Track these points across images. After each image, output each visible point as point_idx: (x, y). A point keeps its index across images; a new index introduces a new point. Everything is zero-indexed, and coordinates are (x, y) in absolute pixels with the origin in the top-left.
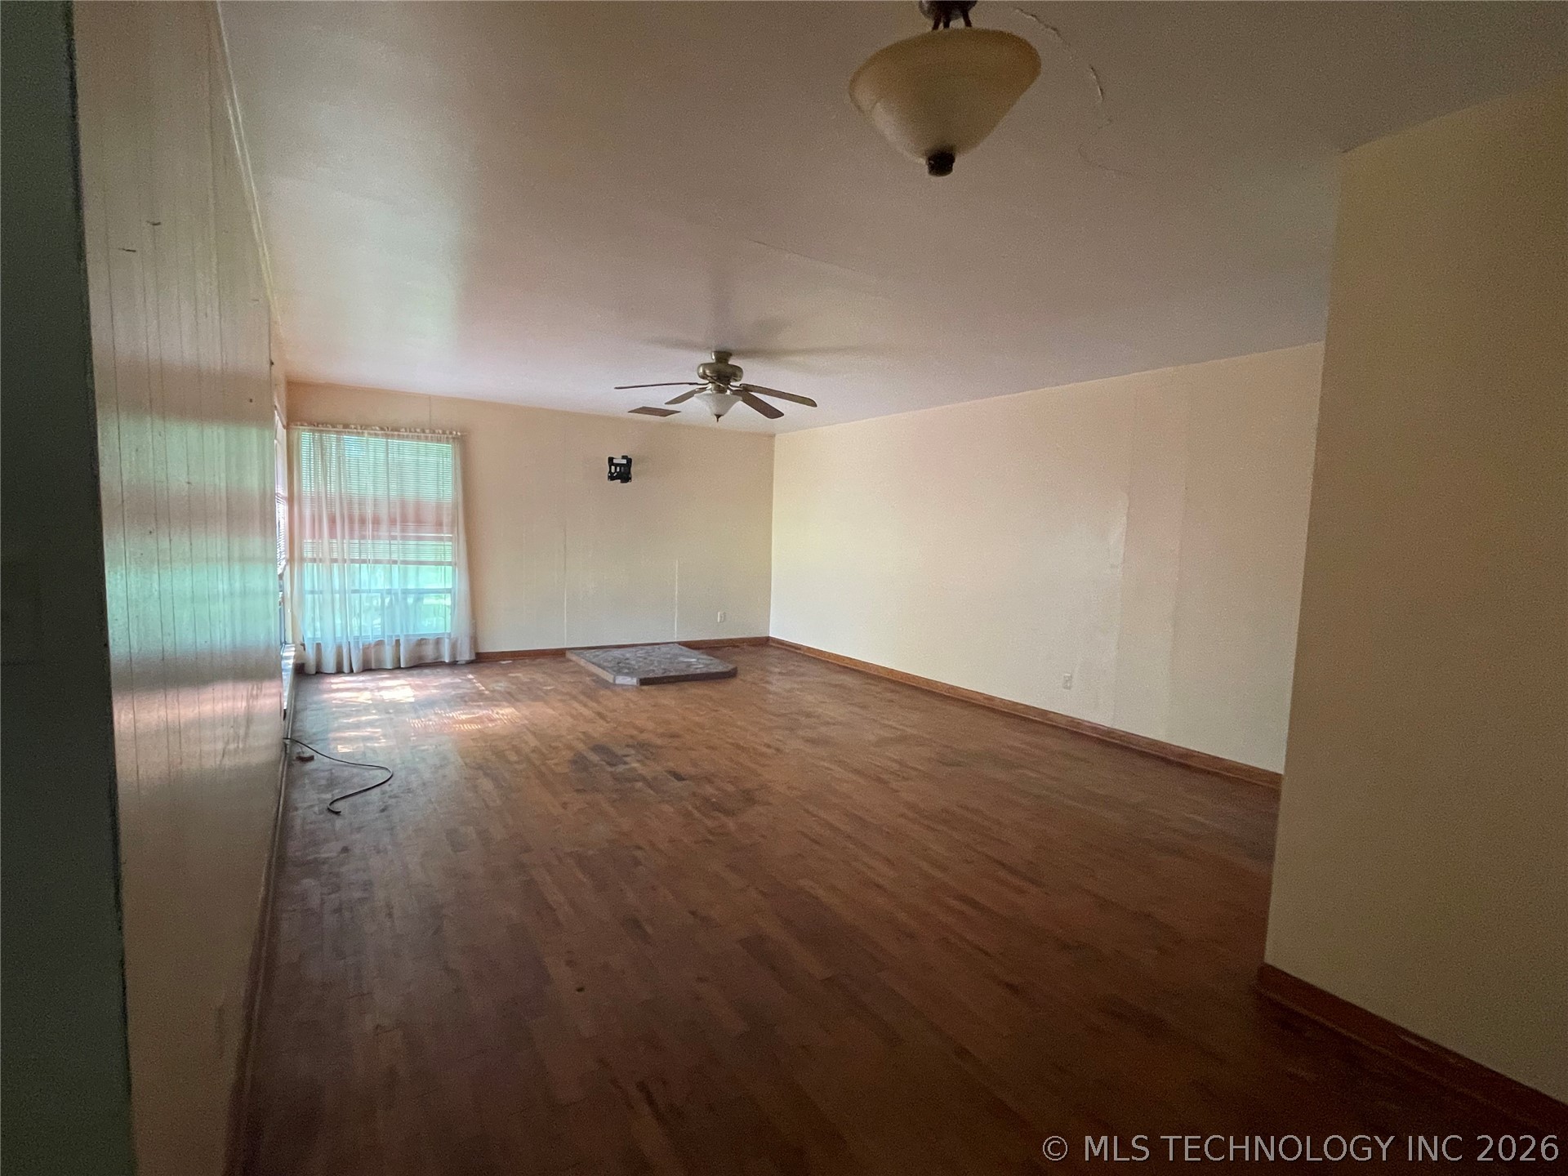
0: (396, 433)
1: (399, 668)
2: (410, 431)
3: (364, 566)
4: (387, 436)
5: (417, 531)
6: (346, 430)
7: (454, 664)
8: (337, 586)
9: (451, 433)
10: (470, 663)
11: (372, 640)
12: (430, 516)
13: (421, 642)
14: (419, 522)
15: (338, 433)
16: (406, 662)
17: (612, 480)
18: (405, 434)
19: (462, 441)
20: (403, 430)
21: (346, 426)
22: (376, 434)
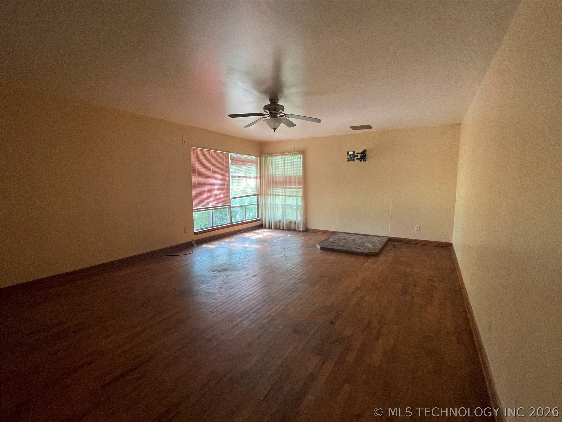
0: (284, 154)
1: (283, 230)
2: (288, 153)
3: (276, 196)
4: (282, 155)
5: (290, 186)
6: (273, 155)
7: (299, 231)
8: (269, 203)
9: (299, 151)
10: (303, 231)
11: (278, 220)
12: (293, 180)
13: (291, 222)
14: (290, 182)
15: (271, 156)
16: (285, 229)
17: (348, 161)
18: (287, 153)
19: (303, 153)
20: (286, 152)
21: (272, 154)
22: (280, 155)
